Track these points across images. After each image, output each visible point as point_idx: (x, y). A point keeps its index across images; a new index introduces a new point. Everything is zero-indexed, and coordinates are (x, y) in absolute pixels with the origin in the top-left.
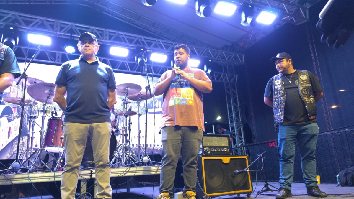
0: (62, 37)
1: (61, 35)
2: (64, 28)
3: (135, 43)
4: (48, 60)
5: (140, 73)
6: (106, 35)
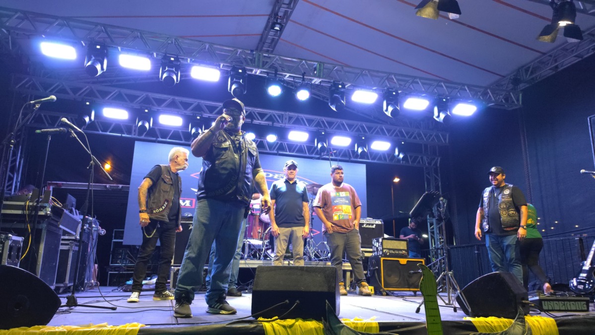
3: (316, 126)
6: (286, 119)
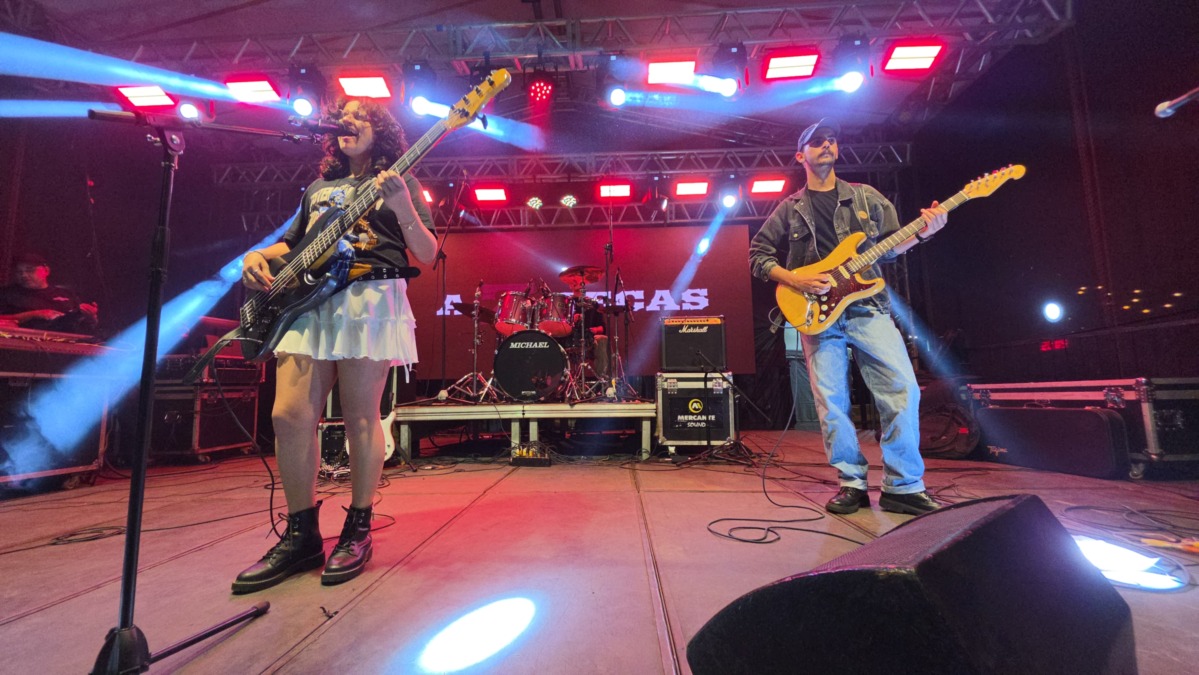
0: (526, 181)
1: (522, 180)
2: (523, 166)
4: (510, 223)
5: (662, 222)
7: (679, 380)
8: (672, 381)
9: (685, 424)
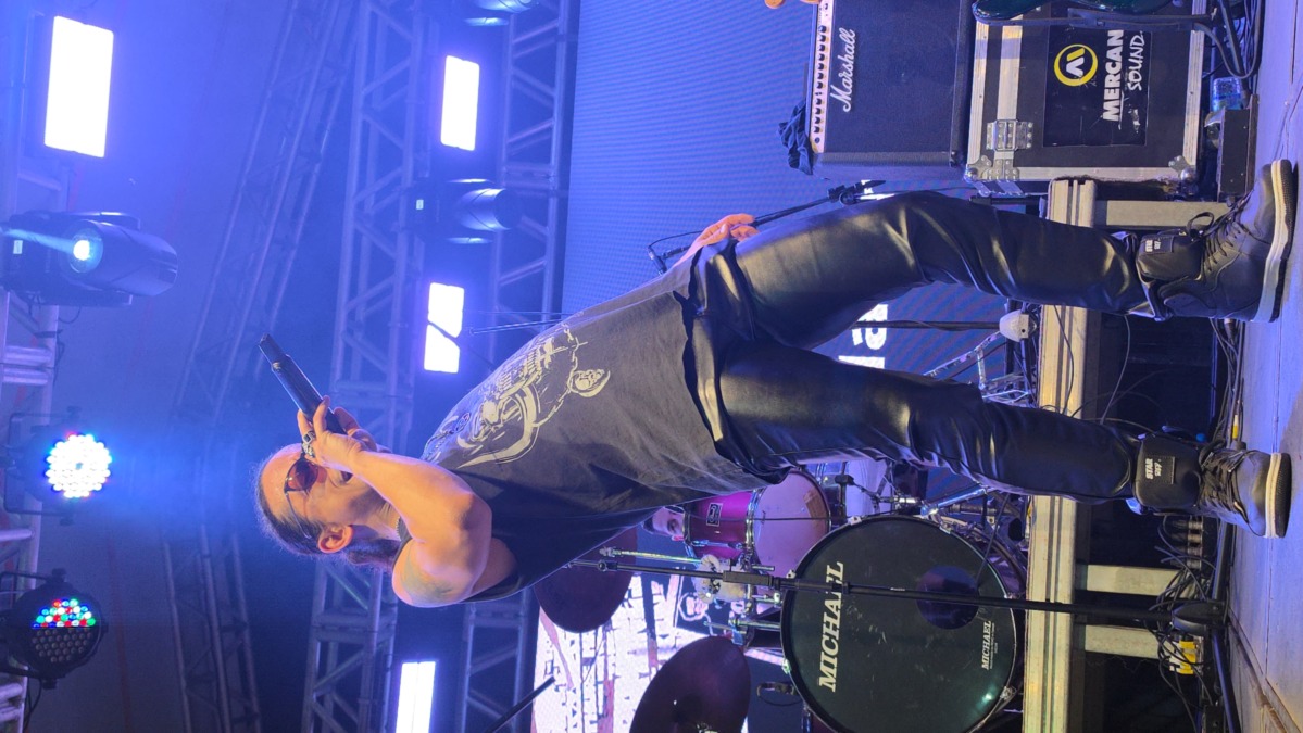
2: (348, 596)
3: (391, 239)
7: (990, 113)
8: (991, 136)
9: (1132, 99)
